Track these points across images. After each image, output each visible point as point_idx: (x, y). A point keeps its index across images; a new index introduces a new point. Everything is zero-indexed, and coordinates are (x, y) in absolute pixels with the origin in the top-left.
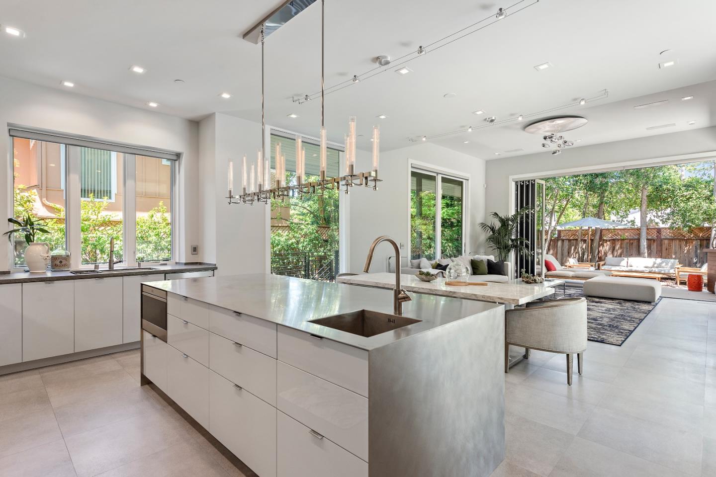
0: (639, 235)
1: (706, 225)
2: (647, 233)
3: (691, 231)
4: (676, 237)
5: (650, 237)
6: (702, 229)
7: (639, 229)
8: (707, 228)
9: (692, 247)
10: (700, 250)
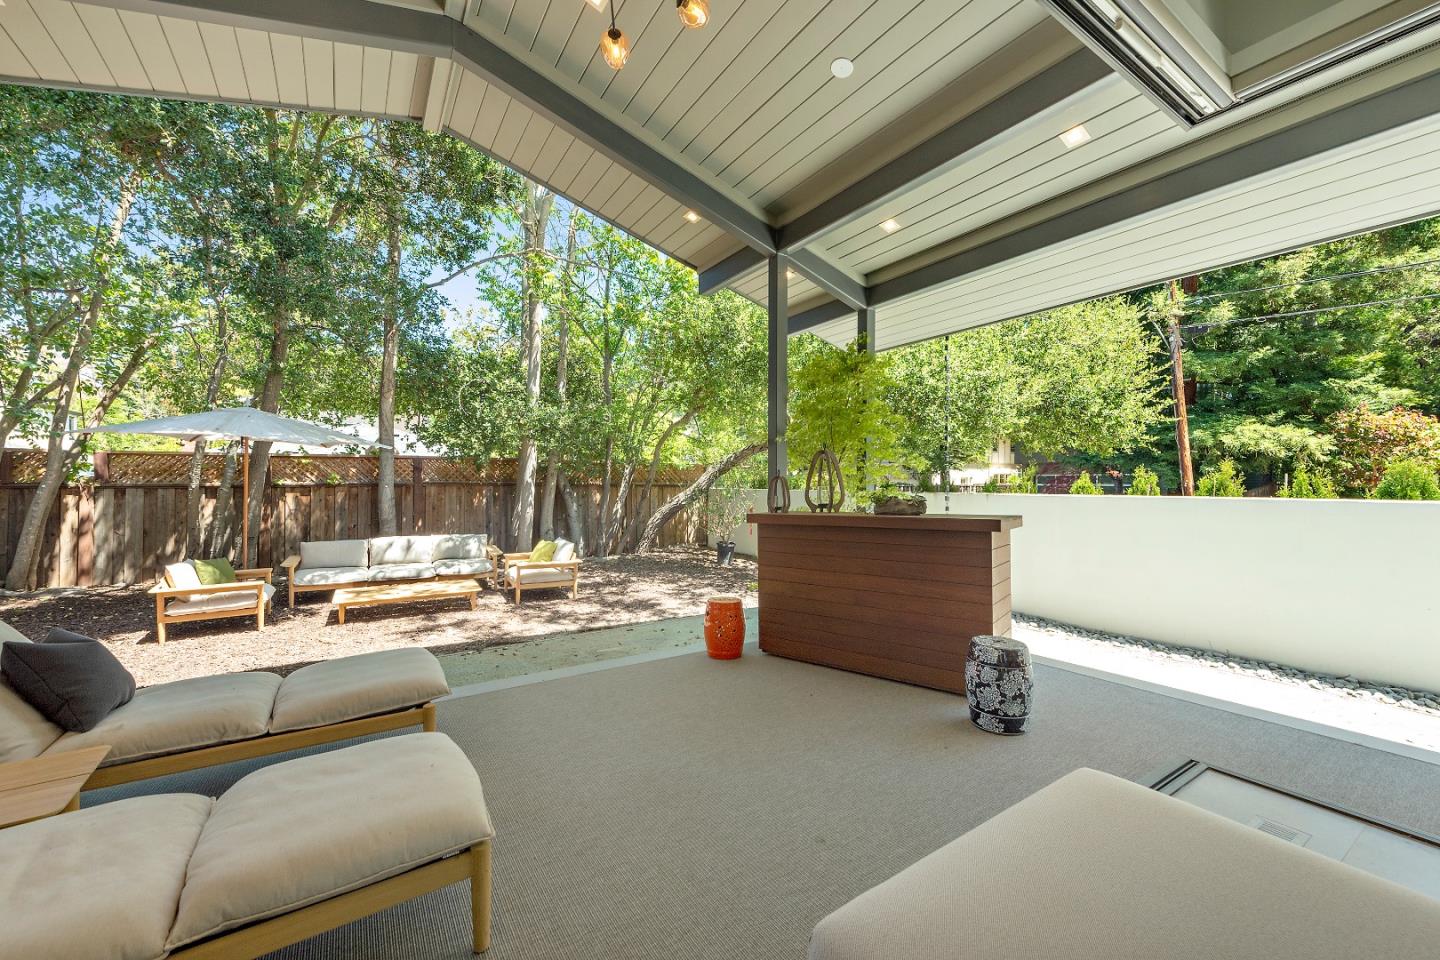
0: (376, 473)
2: (394, 469)
4: (451, 480)
5: (400, 481)
9: (480, 501)
10: (495, 506)
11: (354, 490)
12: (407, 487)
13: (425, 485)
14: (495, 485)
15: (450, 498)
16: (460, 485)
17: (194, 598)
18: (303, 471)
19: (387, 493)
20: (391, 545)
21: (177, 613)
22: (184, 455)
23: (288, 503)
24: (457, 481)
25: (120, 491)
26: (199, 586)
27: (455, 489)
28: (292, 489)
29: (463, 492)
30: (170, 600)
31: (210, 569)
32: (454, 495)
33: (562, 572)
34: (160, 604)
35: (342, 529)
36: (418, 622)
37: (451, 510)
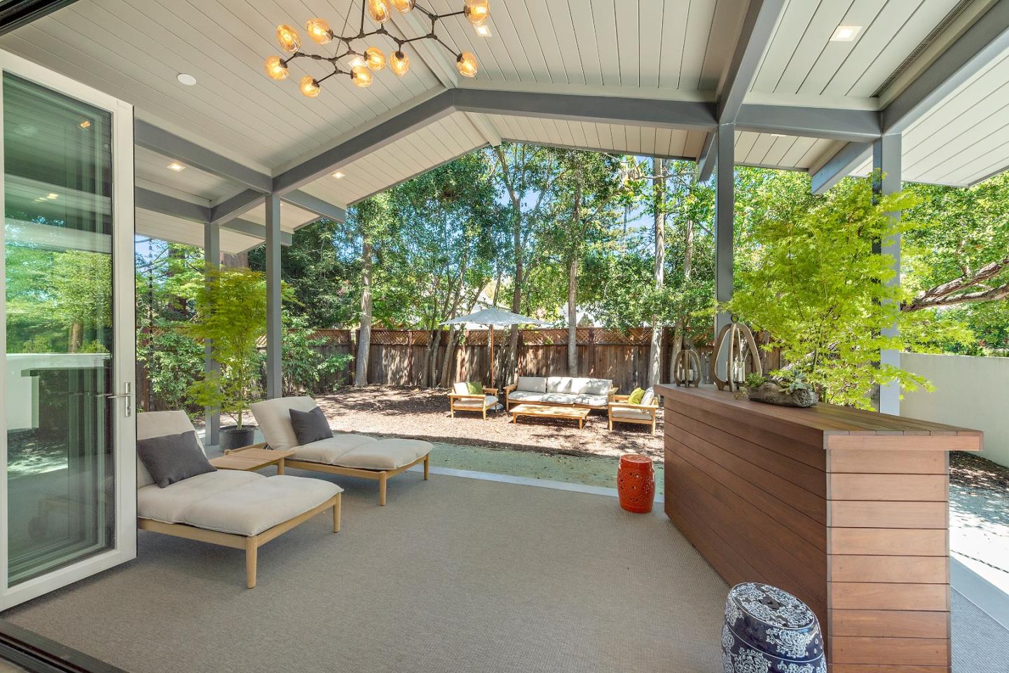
0: (567, 338)
1: (646, 324)
2: (577, 336)
3: (628, 331)
4: (611, 342)
5: (581, 342)
6: (640, 330)
7: (567, 330)
8: (646, 328)
9: (630, 357)
10: (639, 360)
11: (559, 348)
12: (586, 346)
13: (595, 346)
14: (640, 346)
15: (610, 353)
16: (616, 346)
17: (463, 399)
18: (536, 338)
19: (572, 349)
20: (559, 383)
21: (457, 405)
22: (483, 331)
23: (530, 355)
24: (615, 343)
25: (473, 348)
26: (467, 394)
27: (613, 348)
28: (532, 347)
29: (619, 350)
30: (456, 399)
31: (473, 387)
32: (613, 352)
33: (644, 413)
34: (452, 400)
35: (554, 370)
36: (551, 430)
37: (610, 361)
